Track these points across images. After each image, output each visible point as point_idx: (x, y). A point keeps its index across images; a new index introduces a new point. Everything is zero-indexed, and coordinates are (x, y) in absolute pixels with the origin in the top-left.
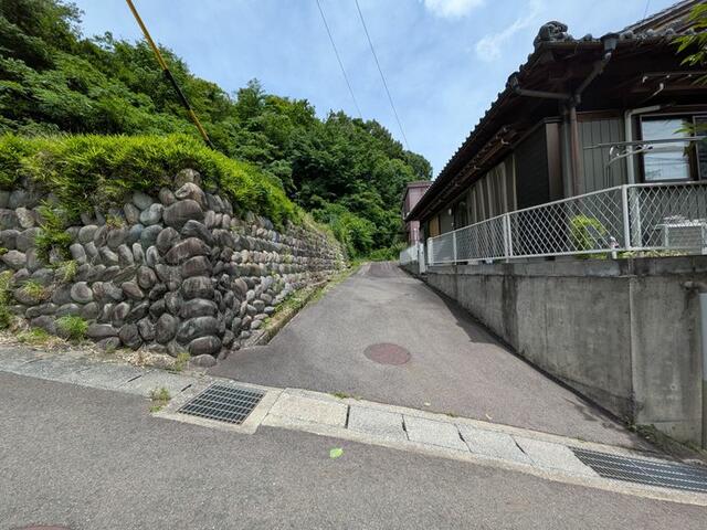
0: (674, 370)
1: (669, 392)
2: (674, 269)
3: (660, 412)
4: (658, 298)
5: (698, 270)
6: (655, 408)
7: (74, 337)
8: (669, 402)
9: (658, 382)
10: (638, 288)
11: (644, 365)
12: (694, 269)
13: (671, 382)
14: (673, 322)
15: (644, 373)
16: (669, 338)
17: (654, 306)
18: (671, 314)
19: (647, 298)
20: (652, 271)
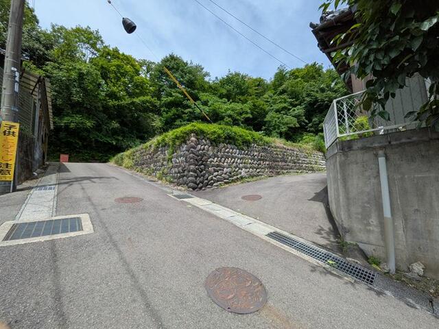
0: (373, 210)
1: (368, 224)
2: (372, 144)
3: (362, 236)
4: (357, 163)
5: (393, 143)
6: (358, 234)
7: (171, 182)
8: (369, 231)
9: (360, 217)
10: (343, 158)
11: (348, 205)
12: (390, 143)
13: (370, 218)
14: (370, 179)
15: (349, 210)
16: (367, 189)
17: (354, 169)
18: (367, 174)
19: (349, 164)
20: (355, 147)
